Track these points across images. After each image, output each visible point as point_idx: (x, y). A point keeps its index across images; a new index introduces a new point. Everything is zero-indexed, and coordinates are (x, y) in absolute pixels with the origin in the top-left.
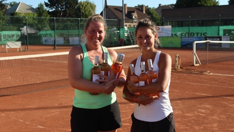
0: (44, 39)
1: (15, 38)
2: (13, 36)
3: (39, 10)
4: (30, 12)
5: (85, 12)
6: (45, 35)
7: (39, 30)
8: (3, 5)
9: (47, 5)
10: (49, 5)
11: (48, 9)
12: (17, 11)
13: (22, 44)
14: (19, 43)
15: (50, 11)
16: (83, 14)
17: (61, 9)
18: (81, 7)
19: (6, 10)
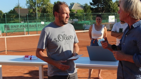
3: (85, 8)
5: (113, 8)
9: (91, 4)
10: (93, 4)
11: (92, 7)
15: (94, 7)
16: (112, 9)
17: (101, 6)
18: (111, 5)
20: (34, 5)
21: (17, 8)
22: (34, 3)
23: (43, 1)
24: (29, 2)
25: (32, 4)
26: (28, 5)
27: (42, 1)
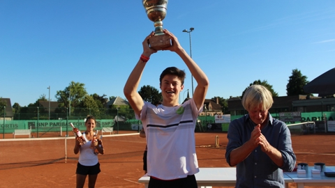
0: (133, 125)
1: (110, 125)
2: (109, 123)
4: (124, 104)
6: (134, 123)
7: (130, 118)
8: (104, 99)
12: (114, 103)
13: (114, 130)
14: (112, 129)
19: (106, 103)
20: (66, 97)
21: (41, 100)
23: (78, 92)
25: (64, 96)
26: (59, 97)
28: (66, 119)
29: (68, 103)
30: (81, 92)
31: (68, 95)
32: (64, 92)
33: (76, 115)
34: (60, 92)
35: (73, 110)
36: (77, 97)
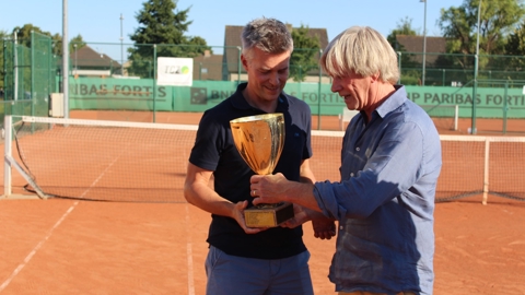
20: (467, 26)
21: (401, 33)
22: (467, 19)
23: (502, 11)
24: (450, 15)
25: (462, 21)
26: (447, 23)
27: (499, 13)
28: (472, 85)
29: (472, 40)
30: (510, 10)
31: (472, 20)
32: (462, 10)
33: (494, 76)
34: (452, 10)
35: (485, 61)
36: (497, 24)
